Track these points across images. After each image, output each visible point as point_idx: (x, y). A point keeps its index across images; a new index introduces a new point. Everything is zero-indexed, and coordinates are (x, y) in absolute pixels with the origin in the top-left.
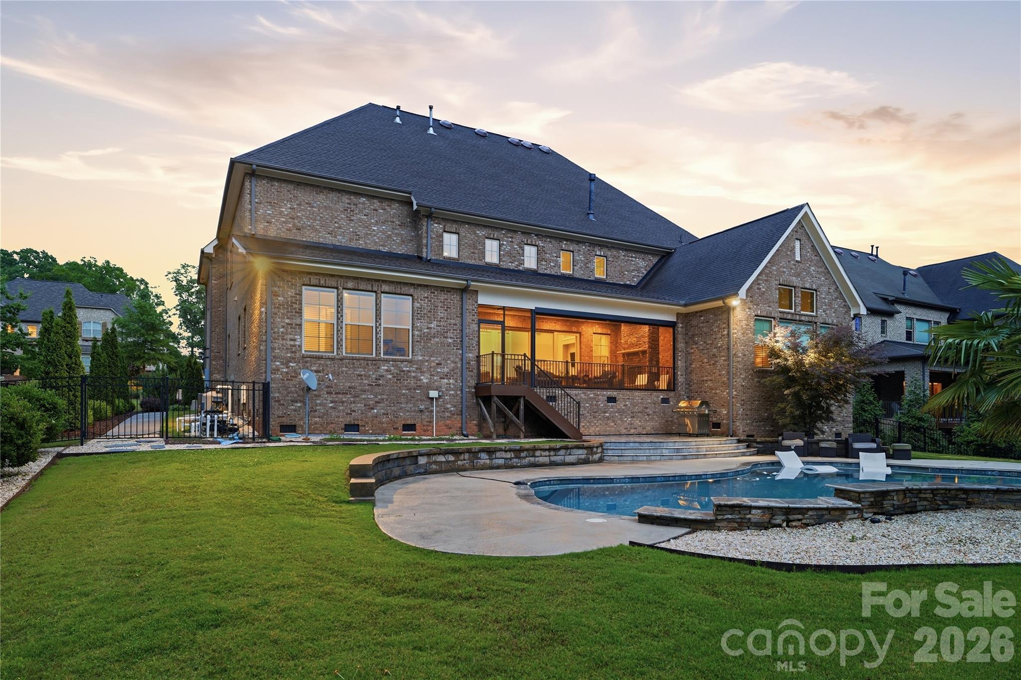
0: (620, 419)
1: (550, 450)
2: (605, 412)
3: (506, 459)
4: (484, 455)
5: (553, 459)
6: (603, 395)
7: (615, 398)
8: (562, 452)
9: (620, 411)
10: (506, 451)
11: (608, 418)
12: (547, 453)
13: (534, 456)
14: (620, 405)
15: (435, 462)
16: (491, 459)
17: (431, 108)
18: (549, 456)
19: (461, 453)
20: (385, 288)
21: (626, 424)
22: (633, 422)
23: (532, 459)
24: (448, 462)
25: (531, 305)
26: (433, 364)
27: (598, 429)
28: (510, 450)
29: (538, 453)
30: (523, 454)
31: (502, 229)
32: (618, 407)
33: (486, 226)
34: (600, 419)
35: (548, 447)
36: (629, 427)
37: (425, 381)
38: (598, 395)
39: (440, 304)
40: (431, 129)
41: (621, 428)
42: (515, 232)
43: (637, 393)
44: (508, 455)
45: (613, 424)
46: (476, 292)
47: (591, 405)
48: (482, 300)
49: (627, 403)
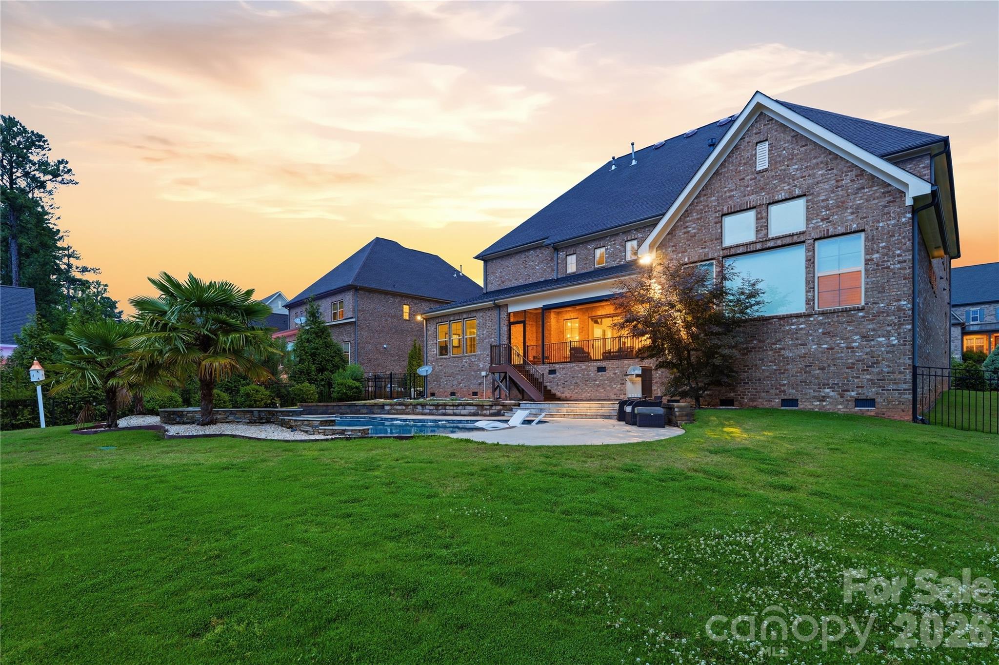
0: (609, 386)
1: (453, 405)
2: (596, 381)
3: (430, 410)
4: (419, 407)
5: (455, 411)
6: (593, 366)
7: (605, 367)
8: (460, 407)
9: (611, 380)
10: (431, 405)
11: (598, 386)
12: (452, 408)
13: (445, 409)
14: (609, 373)
15: (395, 409)
16: (423, 409)
17: (633, 144)
18: (453, 409)
19: (408, 405)
20: (465, 316)
21: (615, 390)
22: (622, 388)
23: (444, 411)
24: (402, 409)
25: (540, 305)
26: (485, 356)
27: (589, 395)
28: (433, 405)
29: (447, 407)
30: (440, 408)
31: (607, 237)
32: (608, 376)
33: (594, 240)
34: (591, 387)
35: (451, 404)
36: (618, 393)
37: (481, 366)
38: (589, 367)
39: (488, 318)
40: (634, 161)
41: (611, 394)
42: (617, 234)
43: (626, 362)
44: (432, 408)
45: (603, 390)
46: (507, 306)
47: (583, 375)
48: (511, 309)
49: (616, 371)
